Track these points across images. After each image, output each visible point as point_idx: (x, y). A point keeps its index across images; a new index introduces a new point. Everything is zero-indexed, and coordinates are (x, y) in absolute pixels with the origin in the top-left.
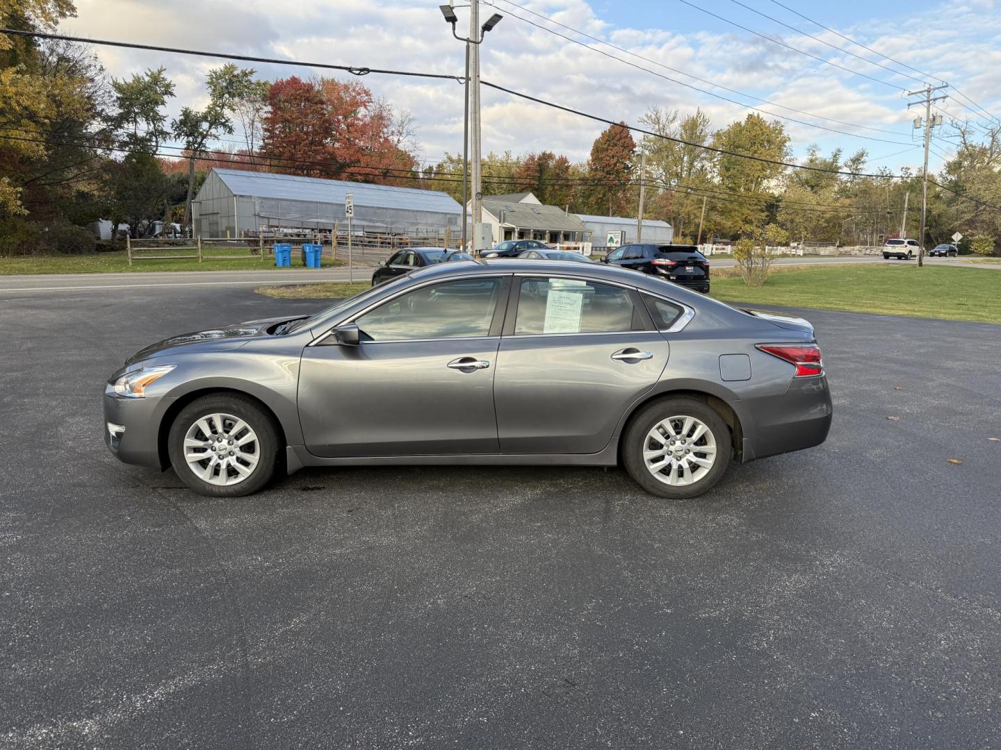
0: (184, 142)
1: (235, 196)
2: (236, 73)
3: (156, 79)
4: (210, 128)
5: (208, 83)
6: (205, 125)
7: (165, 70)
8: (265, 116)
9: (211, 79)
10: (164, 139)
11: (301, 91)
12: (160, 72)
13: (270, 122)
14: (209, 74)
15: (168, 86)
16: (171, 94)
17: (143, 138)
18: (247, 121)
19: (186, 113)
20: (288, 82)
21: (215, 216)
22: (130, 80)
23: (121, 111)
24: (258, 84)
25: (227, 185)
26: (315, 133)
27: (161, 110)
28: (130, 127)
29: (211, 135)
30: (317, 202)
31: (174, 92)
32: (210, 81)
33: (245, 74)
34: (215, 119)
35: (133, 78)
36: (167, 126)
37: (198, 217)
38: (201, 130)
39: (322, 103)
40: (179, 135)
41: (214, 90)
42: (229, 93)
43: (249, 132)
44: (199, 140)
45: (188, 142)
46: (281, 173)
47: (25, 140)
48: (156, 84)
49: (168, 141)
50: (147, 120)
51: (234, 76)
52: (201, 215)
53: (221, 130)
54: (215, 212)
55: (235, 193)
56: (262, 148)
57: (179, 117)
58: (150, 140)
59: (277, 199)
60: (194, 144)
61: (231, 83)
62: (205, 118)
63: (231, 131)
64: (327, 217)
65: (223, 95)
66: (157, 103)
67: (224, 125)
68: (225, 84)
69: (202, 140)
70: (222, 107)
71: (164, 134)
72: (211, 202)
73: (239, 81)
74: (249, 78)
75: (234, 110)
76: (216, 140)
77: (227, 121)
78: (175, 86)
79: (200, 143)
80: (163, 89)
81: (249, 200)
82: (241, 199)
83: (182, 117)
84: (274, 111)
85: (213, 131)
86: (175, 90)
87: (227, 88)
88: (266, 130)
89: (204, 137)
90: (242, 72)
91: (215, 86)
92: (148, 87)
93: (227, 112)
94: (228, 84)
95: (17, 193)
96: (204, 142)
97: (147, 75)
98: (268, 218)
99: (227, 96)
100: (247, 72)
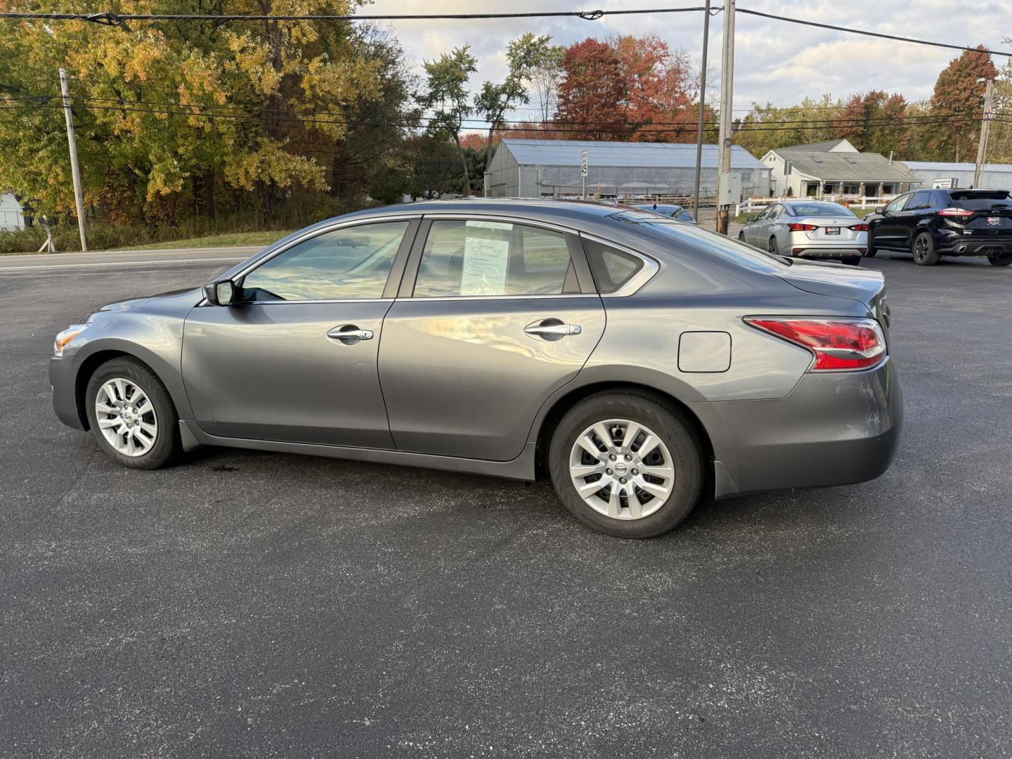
0: (485, 115)
1: (520, 165)
2: (533, 41)
3: (461, 57)
4: (508, 99)
5: (508, 54)
6: (503, 97)
7: (469, 47)
8: (561, 82)
9: (511, 50)
10: (467, 114)
11: (595, 53)
12: (465, 49)
13: (565, 87)
14: (509, 45)
15: (471, 62)
16: (474, 70)
17: (448, 115)
18: (543, 89)
19: (487, 87)
20: (583, 45)
21: (502, 187)
22: (439, 61)
23: (431, 91)
24: (554, 50)
25: (514, 154)
26: (609, 95)
27: (464, 86)
28: (438, 106)
29: (508, 108)
30: (597, 167)
31: (476, 67)
32: (509, 52)
33: (542, 41)
34: (513, 90)
35: (441, 58)
36: (469, 102)
37: (489, 189)
38: (500, 103)
39: (616, 62)
40: (480, 109)
41: (513, 61)
42: (526, 62)
43: (544, 100)
44: (498, 113)
45: (488, 116)
46: (572, 139)
47: (327, 122)
48: (461, 62)
49: (470, 116)
50: (452, 96)
51: (532, 45)
52: (491, 186)
53: (518, 100)
54: (503, 182)
55: (519, 163)
56: (556, 115)
57: (481, 92)
58: (455, 117)
59: (559, 166)
60: (493, 116)
61: (529, 52)
62: (503, 90)
63: (527, 100)
64: (607, 182)
65: (521, 65)
66: (461, 80)
67: (520, 95)
68: (523, 54)
69: (500, 112)
70: (520, 77)
71: (466, 109)
72: (499, 173)
73: (536, 50)
74: (546, 44)
75: (530, 79)
76: (513, 110)
77: (523, 91)
78: (477, 61)
79: (499, 115)
80: (467, 65)
81: (533, 169)
82: (526, 168)
83: (484, 91)
84: (569, 75)
85: (511, 103)
86: (477, 66)
87: (524, 57)
88: (560, 97)
89: (502, 109)
90: (539, 39)
91: (514, 57)
92: (455, 65)
93: (524, 82)
94: (526, 54)
96: (502, 114)
97: (454, 53)
98: (554, 186)
99: (524, 65)
100: (544, 39)
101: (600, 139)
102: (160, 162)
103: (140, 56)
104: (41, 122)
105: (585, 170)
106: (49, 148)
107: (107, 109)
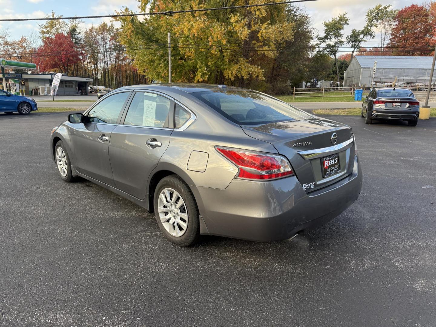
0: (351, 45)
1: (362, 68)
2: (380, 8)
3: (341, 18)
4: (364, 37)
5: (367, 16)
6: (361, 36)
7: (347, 13)
8: (394, 27)
9: (368, 13)
10: (341, 45)
11: (415, 11)
12: (344, 15)
13: (396, 30)
14: (367, 11)
15: (347, 20)
16: (348, 24)
17: (332, 45)
18: (383, 31)
19: (354, 32)
20: (409, 8)
21: (352, 78)
22: (331, 21)
23: (325, 35)
24: (392, 12)
25: (359, 63)
26: (420, 32)
27: (342, 32)
28: (328, 41)
29: (363, 41)
30: (405, 69)
31: (348, 23)
32: (367, 14)
33: (385, 8)
34: (367, 32)
35: (332, 19)
36: (343, 39)
38: (359, 39)
39: (427, 16)
40: (349, 42)
41: (369, 19)
42: (376, 19)
43: (383, 37)
44: (357, 43)
45: (352, 45)
46: (396, 55)
47: (267, 51)
48: (341, 21)
49: (343, 45)
50: (335, 37)
51: (380, 10)
52: (347, 78)
53: (369, 37)
54: (353, 76)
55: (362, 67)
56: (389, 44)
57: (350, 34)
58: (335, 46)
59: (383, 68)
60: (355, 45)
61: (378, 13)
62: (362, 33)
63: (374, 37)
64: (409, 76)
65: (373, 20)
66: (340, 29)
67: (370, 35)
68: (374, 15)
69: (359, 43)
70: (371, 26)
71: (341, 43)
72: (352, 72)
73: (382, 12)
74: (387, 9)
75: (377, 27)
76: (365, 42)
77: (372, 33)
78: (349, 20)
79: (358, 45)
80: (344, 22)
81: (368, 70)
82: (365, 69)
83: (352, 34)
84: (399, 24)
85: (365, 39)
86: (349, 22)
87: (375, 16)
88: (392, 34)
89: (360, 42)
90: (384, 7)
91: (370, 17)
92: (338, 22)
93: (373, 29)
94: (376, 15)
95: (262, 72)
96: (359, 44)
97: (339, 17)
98: (381, 78)
99: (374, 20)
100: (387, 7)
101: (413, 55)
102: (201, 68)
103: (196, 27)
104: (162, 53)
105: (374, 70)
106: (164, 63)
107: (183, 48)
